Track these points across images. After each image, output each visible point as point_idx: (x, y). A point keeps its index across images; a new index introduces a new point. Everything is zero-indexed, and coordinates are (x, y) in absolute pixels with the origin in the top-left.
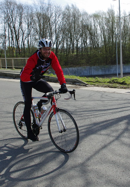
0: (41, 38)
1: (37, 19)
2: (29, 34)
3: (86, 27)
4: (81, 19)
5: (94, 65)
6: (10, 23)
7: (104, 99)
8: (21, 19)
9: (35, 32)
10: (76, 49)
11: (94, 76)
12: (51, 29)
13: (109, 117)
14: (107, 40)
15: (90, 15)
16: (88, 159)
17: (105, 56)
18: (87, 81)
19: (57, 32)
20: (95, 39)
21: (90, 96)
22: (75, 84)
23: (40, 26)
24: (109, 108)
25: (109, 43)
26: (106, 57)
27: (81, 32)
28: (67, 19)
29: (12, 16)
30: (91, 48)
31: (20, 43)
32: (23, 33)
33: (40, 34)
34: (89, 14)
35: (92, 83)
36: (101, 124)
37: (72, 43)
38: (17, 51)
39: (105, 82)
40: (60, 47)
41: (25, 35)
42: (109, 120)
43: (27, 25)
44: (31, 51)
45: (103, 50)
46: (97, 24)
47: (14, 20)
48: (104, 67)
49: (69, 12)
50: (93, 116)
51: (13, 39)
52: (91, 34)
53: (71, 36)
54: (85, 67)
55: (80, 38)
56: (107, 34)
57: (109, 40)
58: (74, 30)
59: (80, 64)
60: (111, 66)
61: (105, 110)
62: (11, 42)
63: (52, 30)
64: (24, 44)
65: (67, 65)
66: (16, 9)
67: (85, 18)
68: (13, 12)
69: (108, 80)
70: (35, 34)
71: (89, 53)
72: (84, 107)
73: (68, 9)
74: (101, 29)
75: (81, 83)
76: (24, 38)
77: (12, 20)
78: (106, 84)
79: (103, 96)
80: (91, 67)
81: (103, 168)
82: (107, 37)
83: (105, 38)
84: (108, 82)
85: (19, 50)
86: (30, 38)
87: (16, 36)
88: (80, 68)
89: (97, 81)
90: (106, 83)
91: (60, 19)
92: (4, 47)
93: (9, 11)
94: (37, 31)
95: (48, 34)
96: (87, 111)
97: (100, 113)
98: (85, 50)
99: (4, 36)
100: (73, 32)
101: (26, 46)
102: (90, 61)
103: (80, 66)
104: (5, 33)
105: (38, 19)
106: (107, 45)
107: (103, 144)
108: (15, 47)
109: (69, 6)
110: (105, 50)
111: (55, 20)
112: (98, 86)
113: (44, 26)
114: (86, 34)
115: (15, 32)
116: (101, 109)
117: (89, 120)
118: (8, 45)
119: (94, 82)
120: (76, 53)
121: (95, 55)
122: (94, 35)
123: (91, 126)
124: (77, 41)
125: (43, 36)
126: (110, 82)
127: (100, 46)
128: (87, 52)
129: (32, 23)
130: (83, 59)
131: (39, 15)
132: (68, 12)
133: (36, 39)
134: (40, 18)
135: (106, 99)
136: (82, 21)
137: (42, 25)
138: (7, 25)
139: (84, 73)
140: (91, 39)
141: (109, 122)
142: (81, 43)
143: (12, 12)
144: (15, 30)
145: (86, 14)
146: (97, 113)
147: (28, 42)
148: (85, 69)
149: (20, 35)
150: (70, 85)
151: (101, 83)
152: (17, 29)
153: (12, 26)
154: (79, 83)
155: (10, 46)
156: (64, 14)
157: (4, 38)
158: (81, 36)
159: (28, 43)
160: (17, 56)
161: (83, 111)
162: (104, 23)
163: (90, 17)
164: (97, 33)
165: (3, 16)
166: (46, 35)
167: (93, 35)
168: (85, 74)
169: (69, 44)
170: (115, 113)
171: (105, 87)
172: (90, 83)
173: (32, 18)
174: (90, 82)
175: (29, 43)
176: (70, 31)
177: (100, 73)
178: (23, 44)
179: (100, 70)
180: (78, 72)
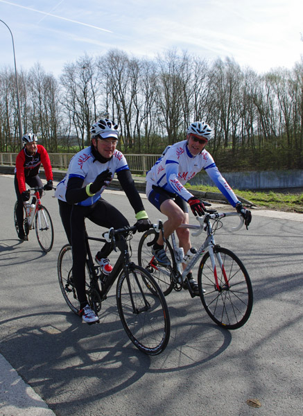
0: (169, 119)
1: (162, 85)
2: (147, 113)
3: (252, 100)
4: (243, 84)
5: (265, 170)
6: (116, 93)
7: (286, 234)
8: (134, 86)
9: (159, 108)
10: (232, 139)
11: (267, 190)
12: (187, 103)
13: (297, 269)
14: (291, 122)
15: (260, 77)
16: (258, 344)
17: (287, 152)
18: (253, 199)
19: (198, 109)
20: (268, 121)
23: (167, 97)
24: (297, 251)
25: (295, 129)
26: (289, 155)
27: (242, 108)
28: (216, 84)
29: (119, 80)
30: (260, 137)
31: (133, 127)
32: (138, 111)
33: (167, 112)
34: (258, 75)
35: (262, 203)
36: (282, 281)
37: (225, 129)
38: (126, 141)
39: (288, 202)
41: (142, 114)
42: (297, 275)
43: (145, 97)
44: (150, 142)
45: (283, 142)
46: (272, 92)
47: (122, 88)
48: (284, 174)
49: (221, 72)
50: (265, 265)
51: (119, 122)
52: (260, 111)
53: (223, 115)
54: (249, 172)
55: (241, 119)
56: (292, 111)
57: (295, 122)
58: (230, 105)
59: (239, 167)
60: (299, 172)
61: (289, 255)
63: (190, 105)
64: (138, 130)
66: (126, 69)
67: (251, 81)
68: (122, 74)
69: (293, 198)
70: (158, 112)
71: (256, 147)
72: (250, 247)
73: (219, 65)
74: (280, 102)
76: (139, 120)
77: (120, 87)
78: (290, 206)
79: (285, 228)
80: (259, 172)
81: (285, 364)
82: (291, 117)
83: (287, 120)
84: (294, 202)
85: (130, 141)
86: (149, 118)
87: (126, 116)
88: (238, 174)
89: (272, 200)
90: (290, 204)
91: (204, 84)
93: (114, 73)
94: (161, 107)
95: (182, 112)
96: (254, 255)
97: (279, 259)
98: (248, 141)
99: (105, 115)
100: (227, 108)
101: (143, 134)
102: (259, 162)
103: (239, 170)
104: (107, 111)
105: (165, 85)
106: (291, 132)
107: (285, 319)
108: (124, 134)
109: (221, 61)
110: (286, 141)
111: (196, 86)
112: (274, 209)
113: (175, 97)
114: (251, 113)
115: (124, 108)
116: (280, 252)
117: (258, 271)
119: (266, 201)
120: (231, 147)
121: (267, 150)
122: (267, 114)
123: (261, 283)
124: (235, 124)
125: (173, 115)
126: (297, 202)
127: (277, 133)
128: (253, 145)
129: (155, 93)
130: (244, 158)
131: (166, 78)
132: (218, 71)
133: (160, 122)
134: (167, 84)
135: (291, 235)
136: (244, 89)
137: (172, 96)
138: (110, 98)
139: (246, 183)
140: (261, 119)
141: (296, 278)
142: (241, 129)
143: (120, 73)
144: (124, 105)
145: (252, 74)
146: (274, 260)
147: (146, 125)
148: (247, 176)
149: (132, 114)
150: (222, 205)
151: (280, 204)
152: (127, 102)
153: (119, 99)
156: (212, 76)
158: (243, 115)
159: (146, 128)
160: (126, 150)
161: (247, 255)
162: (287, 91)
163: (262, 79)
164: (272, 110)
165: (104, 81)
166: (178, 114)
167: (264, 113)
168: (247, 186)
169: (220, 130)
171: (288, 211)
172: (258, 202)
173: (154, 85)
174: (259, 200)
175: (148, 129)
176: (221, 107)
177: (277, 184)
178: (136, 129)
179: (277, 179)
180: (234, 182)
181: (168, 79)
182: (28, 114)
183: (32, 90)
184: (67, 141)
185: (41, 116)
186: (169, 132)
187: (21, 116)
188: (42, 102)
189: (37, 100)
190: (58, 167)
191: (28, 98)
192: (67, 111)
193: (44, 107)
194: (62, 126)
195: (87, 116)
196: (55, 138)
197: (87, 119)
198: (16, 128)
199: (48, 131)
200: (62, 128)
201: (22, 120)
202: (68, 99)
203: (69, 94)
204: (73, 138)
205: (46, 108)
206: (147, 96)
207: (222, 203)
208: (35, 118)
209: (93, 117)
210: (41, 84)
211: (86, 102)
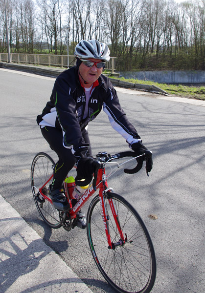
0: (112, 32)
1: (108, 8)
2: (97, 27)
3: (172, 20)
4: (165, 8)
5: (179, 70)
6: (76, 13)
7: (187, 113)
8: (89, 7)
9: (106, 24)
10: (156, 48)
11: (177, 84)
12: (125, 22)
13: (190, 135)
14: (198, 37)
15: (178, 4)
16: (159, 181)
17: (194, 58)
18: (167, 90)
19: (133, 26)
20: (182, 35)
21: (169, 107)
22: (151, 92)
23: (112, 16)
24: (192, 124)
25: (201, 41)
26: (196, 60)
27: (164, 26)
28: (147, 8)
29: (78, 3)
30: (176, 48)
32: (91, 26)
33: (112, 27)
34: (176, 3)
35: (173, 92)
36: (180, 143)
37: (152, 40)
39: (191, 92)
40: (135, 45)
41: (93, 28)
42: (191, 139)
43: (96, 15)
45: (192, 50)
46: (186, 15)
47: (80, 9)
48: (192, 74)
50: (170, 132)
51: (78, 33)
52: (177, 29)
53: (151, 30)
54: (167, 71)
55: (163, 34)
56: (199, 29)
57: (201, 37)
58: (156, 23)
59: (161, 67)
60: (202, 72)
61: (187, 126)
62: (75, 36)
63: (127, 22)
65: (144, 68)
67: (171, 7)
69: (195, 89)
70: (105, 27)
71: (173, 54)
72: (161, 120)
74: (191, 22)
75: (159, 91)
76: (91, 32)
77: (79, 8)
78: (192, 94)
79: (186, 109)
80: (174, 71)
81: (176, 193)
82: (199, 33)
83: (196, 35)
84: (195, 92)
86: (98, 31)
87: (82, 29)
88: (159, 73)
89: (180, 90)
90: (192, 93)
91: (138, 8)
92: (67, 43)
94: (107, 24)
95: (122, 27)
96: (163, 125)
97: (179, 129)
98: (168, 49)
99: (67, 28)
100: (154, 26)
102: (174, 64)
103: (160, 70)
104: (69, 25)
106: (198, 44)
107: (179, 167)
110: (194, 50)
111: (132, 9)
112: (180, 96)
113: (117, 17)
114: (170, 29)
115: (81, 24)
116: (181, 124)
117: (164, 136)
118: (72, 39)
119: (176, 91)
120: (156, 53)
121: (180, 56)
122: (181, 30)
123: (166, 143)
124: (159, 37)
125: (115, 30)
126: (197, 92)
127: (188, 44)
128: (171, 52)
129: (103, 13)
130: (165, 61)
131: (111, 3)
133: (106, 34)
134: (112, 7)
135: (190, 113)
136: (166, 12)
137: (115, 16)
138: (71, 15)
139: (164, 79)
140: (177, 35)
141: (190, 141)
142: (163, 41)
144: (81, 21)
145: (172, 2)
146: (177, 129)
147: (96, 36)
148: (166, 74)
149: (86, 28)
150: (145, 93)
151: (185, 93)
152: (83, 20)
153: (78, 17)
154: (157, 91)
155: (74, 41)
156: (144, 2)
157: (67, 31)
158: (165, 30)
159: (96, 38)
161: (159, 125)
162: (197, 15)
163: (178, 6)
164: (185, 28)
165: (68, 3)
166: (119, 29)
167: (179, 30)
168: (166, 81)
169: (148, 41)
170: (199, 130)
171: (190, 98)
172: (170, 92)
173: (103, 7)
174: (171, 90)
175: (98, 38)
176: (149, 24)
177: (186, 80)
179: (186, 77)
180: (156, 78)
181: (113, 3)
182: (13, 25)
183: (16, 8)
184: (40, 45)
185: (22, 27)
186: (113, 41)
187: (8, 27)
188: (23, 17)
189: (20, 16)
190: (34, 64)
191: (13, 14)
192: (41, 24)
193: (24, 21)
194: (37, 35)
195: (55, 28)
196: (31, 43)
197: (55, 31)
198: (4, 35)
199: (27, 38)
200: (37, 36)
201: (8, 30)
202: (42, 16)
203: (42, 12)
204: (44, 44)
205: (26, 22)
206: (97, 15)
207: (145, 91)
208: (18, 29)
209: (59, 29)
210: (23, 4)
211: (54, 18)
